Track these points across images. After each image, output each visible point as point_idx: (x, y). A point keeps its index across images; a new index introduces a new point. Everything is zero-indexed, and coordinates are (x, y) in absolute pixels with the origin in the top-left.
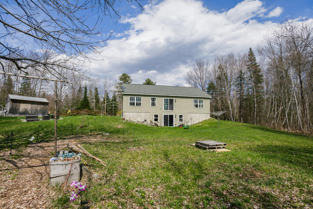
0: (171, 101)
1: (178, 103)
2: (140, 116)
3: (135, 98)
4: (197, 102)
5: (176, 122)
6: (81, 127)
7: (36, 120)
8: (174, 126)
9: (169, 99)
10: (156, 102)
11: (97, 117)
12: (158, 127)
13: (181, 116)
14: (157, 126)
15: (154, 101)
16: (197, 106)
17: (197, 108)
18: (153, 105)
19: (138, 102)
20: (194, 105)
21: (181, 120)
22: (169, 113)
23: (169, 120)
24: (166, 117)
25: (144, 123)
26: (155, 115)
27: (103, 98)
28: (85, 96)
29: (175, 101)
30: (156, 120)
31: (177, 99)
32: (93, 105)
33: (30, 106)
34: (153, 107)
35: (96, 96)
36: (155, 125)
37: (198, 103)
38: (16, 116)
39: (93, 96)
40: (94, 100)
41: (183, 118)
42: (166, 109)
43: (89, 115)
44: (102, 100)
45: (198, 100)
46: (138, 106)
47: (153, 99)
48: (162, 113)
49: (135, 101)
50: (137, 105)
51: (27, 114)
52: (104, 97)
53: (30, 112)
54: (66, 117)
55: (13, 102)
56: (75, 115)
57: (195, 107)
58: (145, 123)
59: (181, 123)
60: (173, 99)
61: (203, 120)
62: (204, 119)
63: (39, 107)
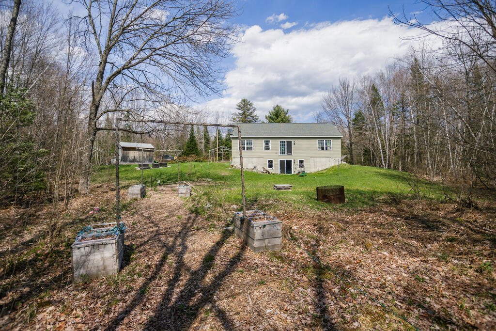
0: (289, 144)
1: (297, 145)
2: (252, 162)
3: (246, 142)
4: (323, 143)
5: (295, 169)
6: (189, 175)
7: (147, 168)
8: (293, 173)
9: (287, 141)
10: (270, 145)
11: (204, 163)
12: (269, 175)
13: (301, 162)
14: (269, 173)
15: (267, 144)
16: (323, 148)
17: (323, 151)
18: (267, 149)
19: (249, 146)
20: (319, 148)
21: (301, 166)
22: (286, 157)
23: (286, 166)
24: (282, 162)
25: (253, 171)
26: (269, 161)
27: (214, 137)
28: (191, 136)
29: (294, 144)
30: (270, 166)
31: (297, 141)
32: (201, 147)
33: (137, 154)
34: (267, 151)
35: (205, 135)
36: (267, 172)
37: (325, 145)
38: (127, 163)
39: (202, 134)
40: (203, 141)
41: (304, 164)
42: (283, 152)
43: (196, 161)
44: (213, 139)
45: (325, 140)
46: (249, 151)
47: (267, 141)
48: (278, 157)
49: (246, 145)
50: (247, 149)
51: (135, 162)
52: (215, 135)
53: (138, 160)
54: (173, 165)
55: (123, 150)
56: (181, 162)
57: (321, 149)
58: (255, 170)
59: (301, 170)
60: (291, 141)
61: (331, 166)
62: (333, 165)
63: (146, 154)
